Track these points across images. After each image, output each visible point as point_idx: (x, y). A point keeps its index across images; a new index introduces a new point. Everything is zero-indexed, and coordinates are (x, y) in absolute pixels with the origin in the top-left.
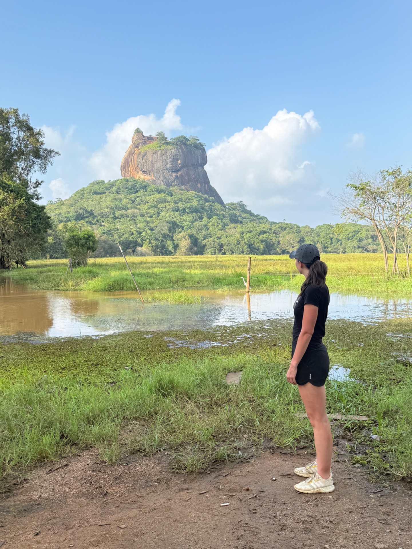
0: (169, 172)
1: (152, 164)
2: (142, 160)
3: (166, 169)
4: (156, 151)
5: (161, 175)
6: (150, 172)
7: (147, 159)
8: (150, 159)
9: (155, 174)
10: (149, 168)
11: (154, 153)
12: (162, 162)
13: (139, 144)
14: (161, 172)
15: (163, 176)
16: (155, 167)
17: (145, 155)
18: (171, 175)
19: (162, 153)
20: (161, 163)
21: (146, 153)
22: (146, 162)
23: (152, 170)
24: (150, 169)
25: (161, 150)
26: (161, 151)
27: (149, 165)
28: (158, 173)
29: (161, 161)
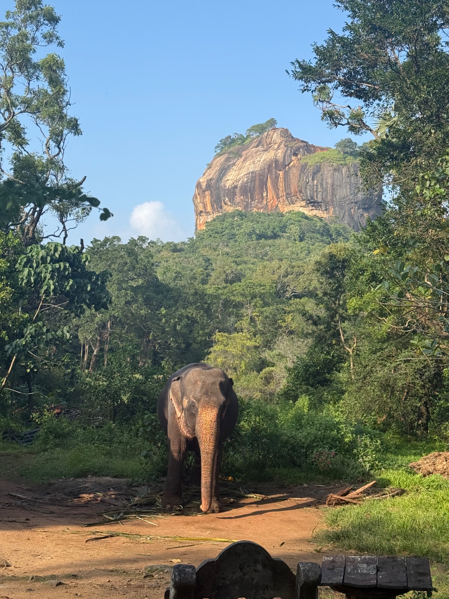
0: (359, 208)
1: (333, 189)
2: (313, 179)
3: (356, 203)
4: (338, 165)
5: (347, 213)
6: (327, 204)
7: (322, 180)
8: (330, 181)
9: (337, 209)
10: (326, 196)
11: (335, 170)
12: (350, 189)
13: (298, 149)
14: (347, 208)
15: (349, 215)
16: (338, 197)
17: (318, 171)
18: (362, 215)
19: (349, 171)
20: (348, 190)
21: (320, 168)
22: (322, 185)
23: (332, 201)
24: (329, 198)
25: (346, 164)
26: (348, 168)
27: (326, 191)
28: (342, 209)
29: (348, 186)
